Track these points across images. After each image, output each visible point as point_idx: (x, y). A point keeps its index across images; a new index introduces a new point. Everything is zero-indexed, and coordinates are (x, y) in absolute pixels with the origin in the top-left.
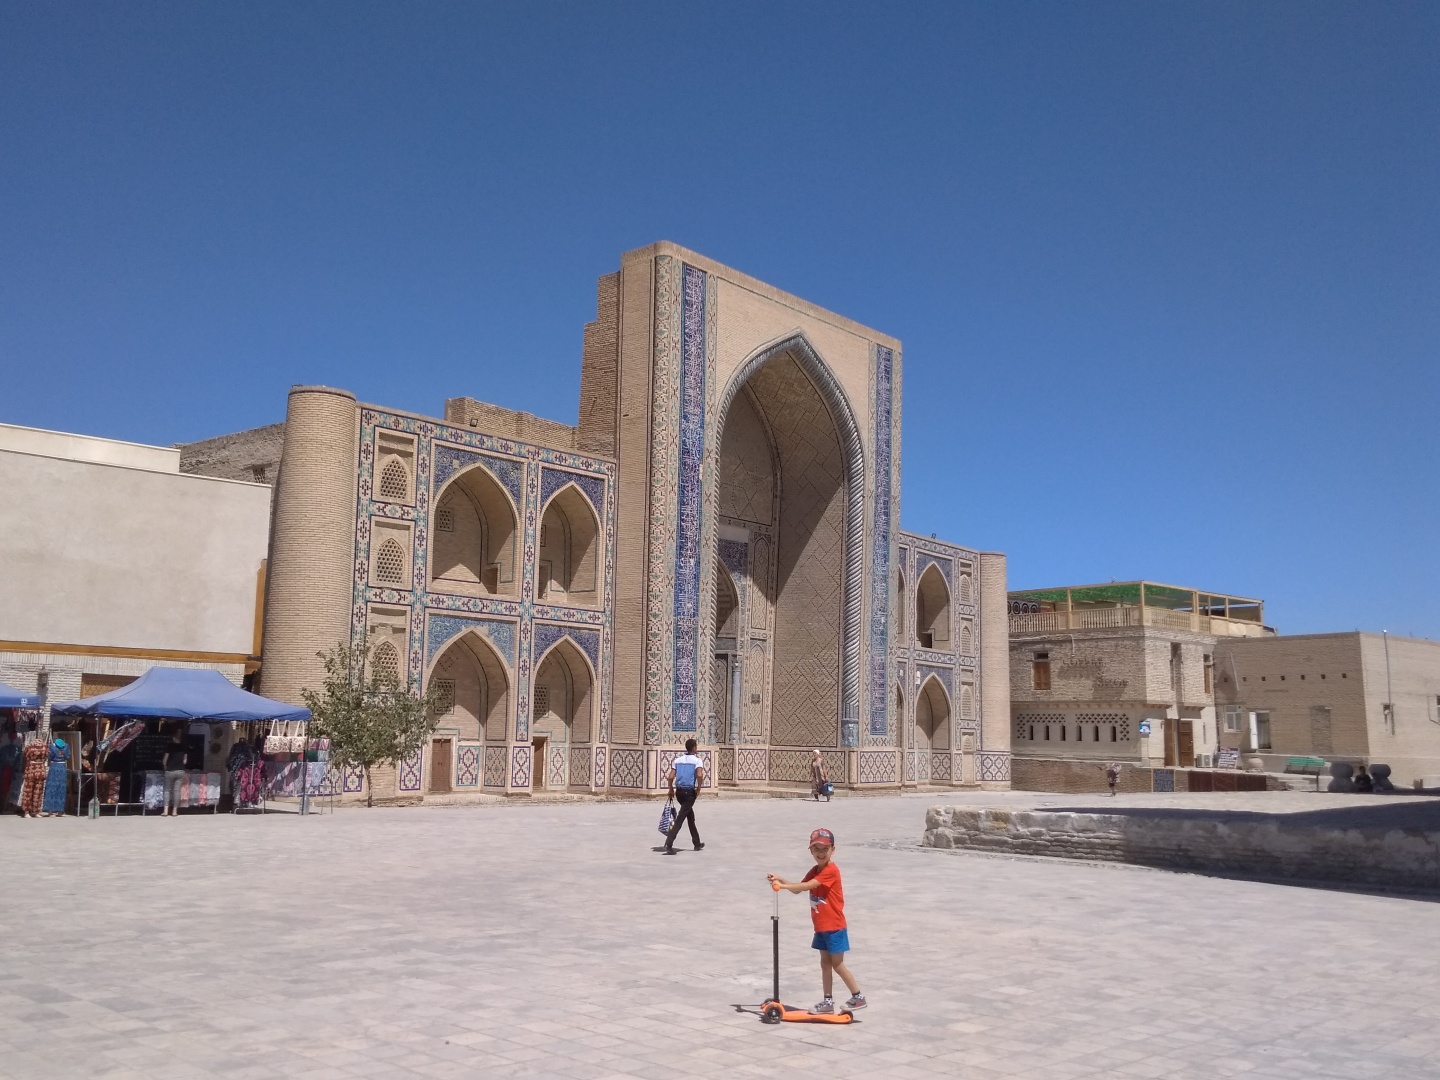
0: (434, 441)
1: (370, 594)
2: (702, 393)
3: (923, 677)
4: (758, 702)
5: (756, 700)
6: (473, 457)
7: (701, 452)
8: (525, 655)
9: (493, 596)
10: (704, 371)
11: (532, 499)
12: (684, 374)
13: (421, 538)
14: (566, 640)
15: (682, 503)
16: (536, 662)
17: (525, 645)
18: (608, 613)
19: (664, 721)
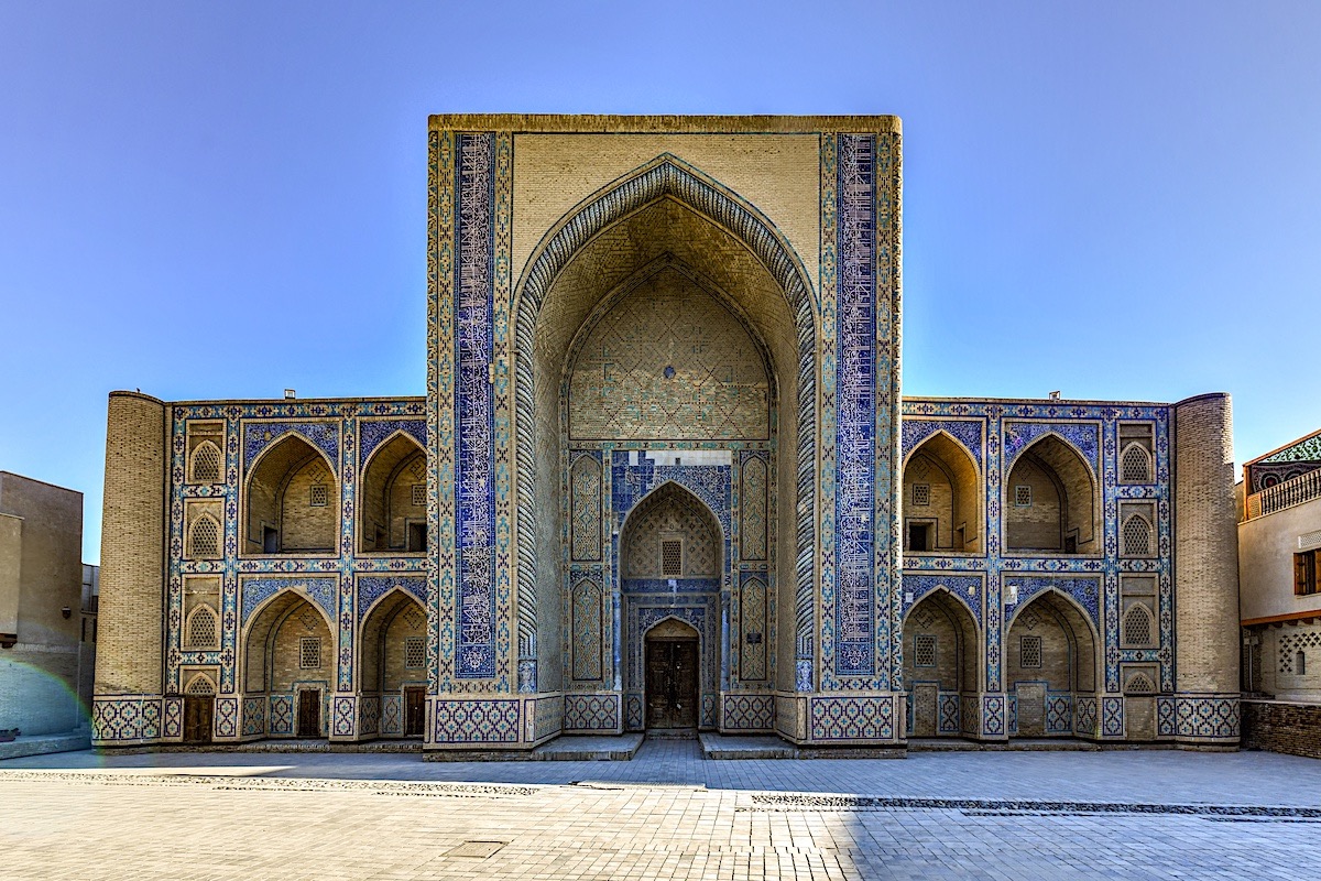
0: (243, 420)
1: (184, 567)
5: (754, 639)
11: (349, 455)
14: (397, 591)
19: (442, 667)
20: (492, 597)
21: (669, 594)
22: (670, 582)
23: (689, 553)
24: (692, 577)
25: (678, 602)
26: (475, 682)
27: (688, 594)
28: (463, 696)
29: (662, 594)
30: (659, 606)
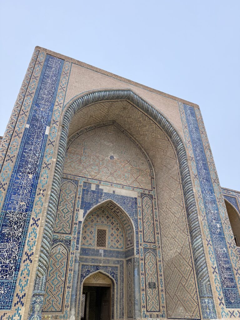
2: (54, 98)
4: (155, 288)
5: (152, 286)
7: (48, 121)
21: (99, 258)
22: (100, 251)
23: (111, 236)
24: (112, 249)
25: (104, 262)
27: (110, 259)
29: (96, 257)
30: (93, 264)
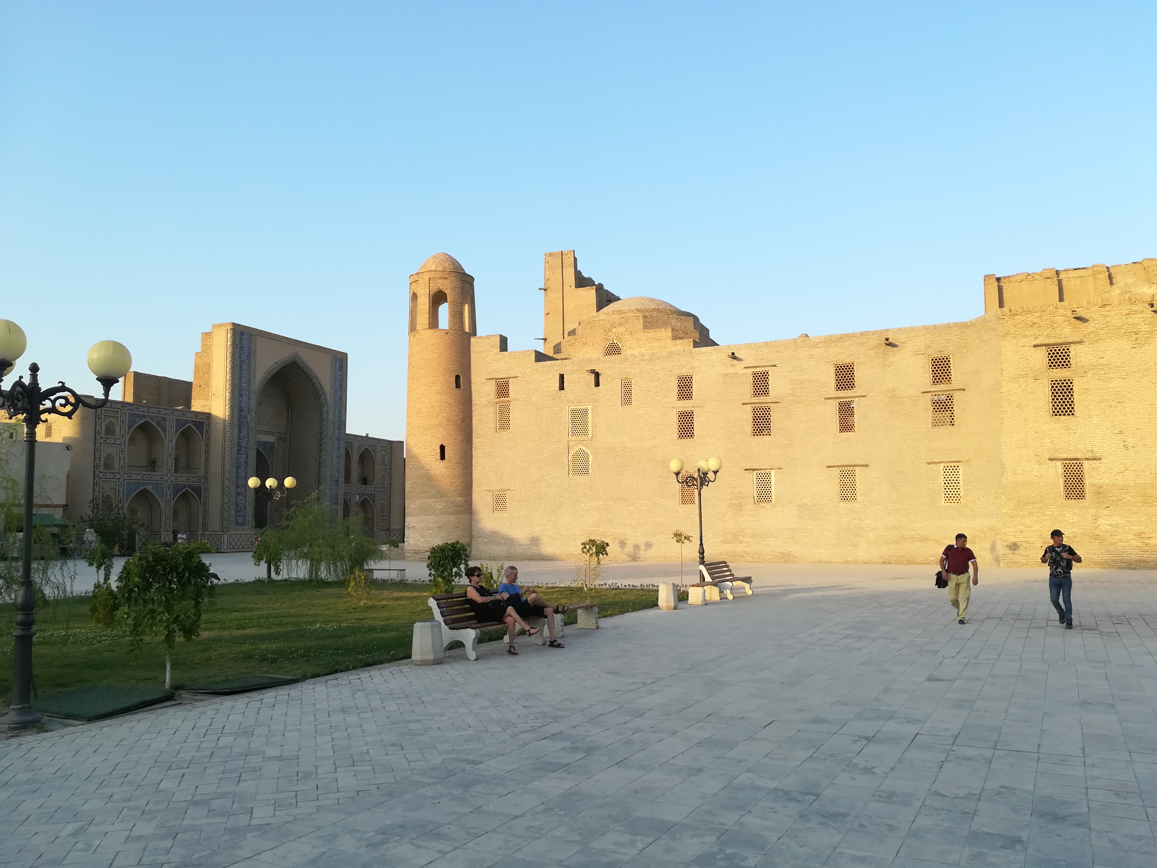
0: (127, 411)
1: (101, 475)
2: (249, 385)
3: (360, 498)
6: (144, 417)
7: (249, 410)
8: (168, 497)
9: (154, 473)
10: (250, 375)
11: (171, 432)
12: (241, 378)
13: (122, 451)
14: (187, 490)
15: (240, 432)
16: (173, 500)
17: (168, 493)
18: (206, 477)
19: (231, 522)
20: (245, 497)
26: (240, 527)
28: (237, 532)
